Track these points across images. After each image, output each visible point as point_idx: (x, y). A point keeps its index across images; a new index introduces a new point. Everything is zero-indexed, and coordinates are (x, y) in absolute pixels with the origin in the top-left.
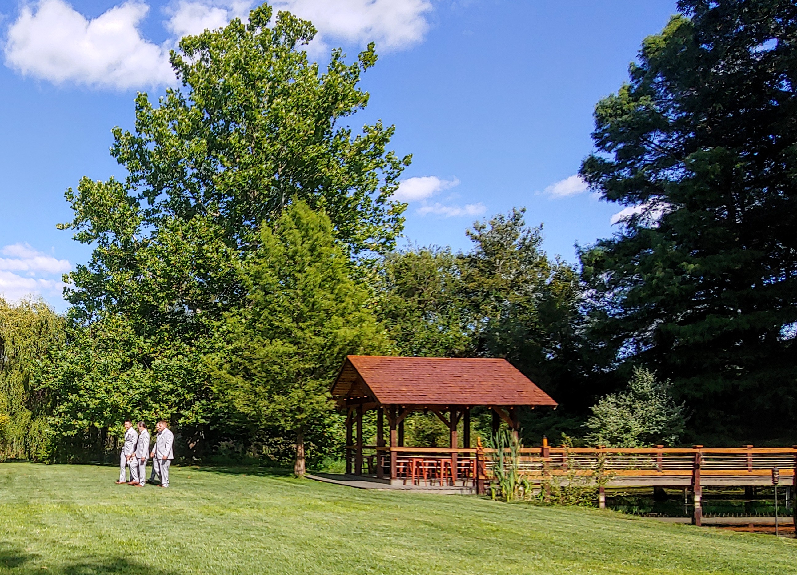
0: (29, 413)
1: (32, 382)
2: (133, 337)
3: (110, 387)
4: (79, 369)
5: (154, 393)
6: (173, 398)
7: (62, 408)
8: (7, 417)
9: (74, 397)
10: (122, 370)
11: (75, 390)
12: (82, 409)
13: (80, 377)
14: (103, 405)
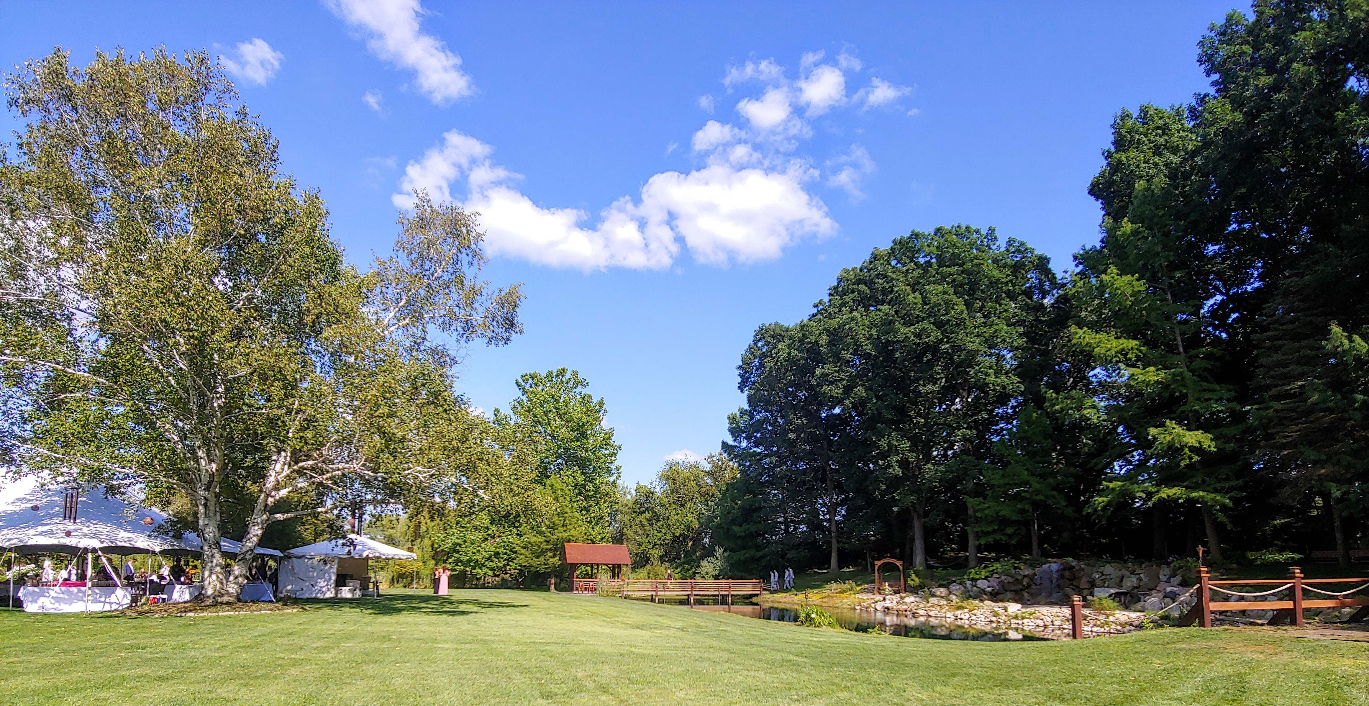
0: (434, 562)
1: (436, 546)
2: (490, 526)
3: (475, 551)
4: (459, 541)
5: (497, 554)
6: (505, 556)
7: (450, 560)
8: (421, 564)
9: (457, 555)
10: (483, 541)
11: (458, 552)
12: (461, 561)
13: (460, 545)
14: (470, 560)
